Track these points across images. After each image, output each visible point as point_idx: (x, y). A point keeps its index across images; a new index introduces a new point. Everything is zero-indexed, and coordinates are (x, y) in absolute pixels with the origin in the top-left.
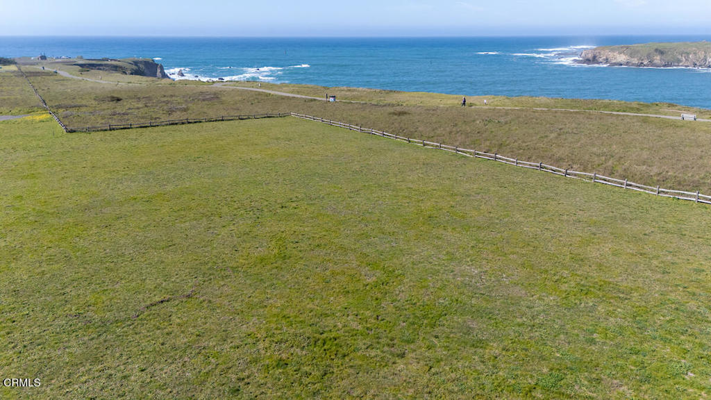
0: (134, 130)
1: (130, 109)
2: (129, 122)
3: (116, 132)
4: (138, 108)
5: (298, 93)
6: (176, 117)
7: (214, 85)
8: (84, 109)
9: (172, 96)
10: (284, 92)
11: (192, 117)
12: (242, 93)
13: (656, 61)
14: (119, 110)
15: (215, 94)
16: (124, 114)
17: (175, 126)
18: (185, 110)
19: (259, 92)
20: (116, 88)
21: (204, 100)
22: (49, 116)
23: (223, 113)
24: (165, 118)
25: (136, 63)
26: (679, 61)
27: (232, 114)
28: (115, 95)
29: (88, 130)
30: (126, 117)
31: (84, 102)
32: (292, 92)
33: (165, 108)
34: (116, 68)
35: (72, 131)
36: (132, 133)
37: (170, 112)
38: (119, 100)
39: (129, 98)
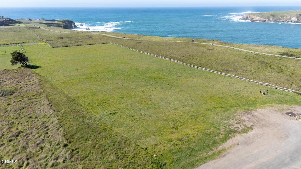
0: (69, 47)
1: (67, 41)
2: (67, 45)
4: (69, 41)
6: (79, 43)
12: (98, 36)
15: (91, 36)
20: (61, 34)
21: (87, 38)
22: (45, 43)
24: (76, 44)
26: (280, 19)
28: (61, 37)
29: (58, 47)
31: (53, 39)
33: (76, 41)
35: (54, 47)
38: (63, 38)
39: (66, 37)
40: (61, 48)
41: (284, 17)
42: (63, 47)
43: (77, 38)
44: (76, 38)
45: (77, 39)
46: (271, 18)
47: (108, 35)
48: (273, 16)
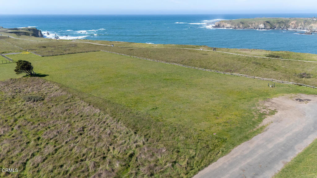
11: (73, 52)
13: (240, 27)
15: (75, 44)
21: (72, 47)
26: (249, 26)
28: (44, 46)
39: (49, 46)
41: (252, 24)
44: (59, 47)
46: (241, 26)
48: (243, 23)
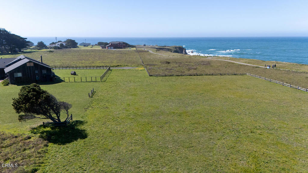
0: (174, 77)
1: (173, 67)
2: (173, 73)
3: (167, 77)
4: (176, 67)
5: (249, 63)
6: (192, 72)
7: (208, 58)
8: (156, 66)
9: (190, 62)
10: (241, 62)
11: (199, 73)
12: (220, 62)
14: (169, 68)
15: (208, 62)
16: (171, 69)
17: (191, 76)
18: (195, 69)
19: (229, 62)
20: (168, 58)
21: (203, 65)
22: (144, 68)
23: (212, 72)
24: (187, 72)
25: (176, 48)
27: (217, 72)
28: (168, 61)
29: (157, 76)
30: (171, 71)
31: (156, 63)
32: (246, 63)
33: (187, 68)
34: (169, 50)
35: (151, 76)
36: (174, 78)
37: (189, 69)
38: (169, 63)
39: (173, 62)
40: (161, 77)
42: (165, 76)
43: (189, 63)
44: (186, 63)
45: (188, 65)
47: (235, 62)
